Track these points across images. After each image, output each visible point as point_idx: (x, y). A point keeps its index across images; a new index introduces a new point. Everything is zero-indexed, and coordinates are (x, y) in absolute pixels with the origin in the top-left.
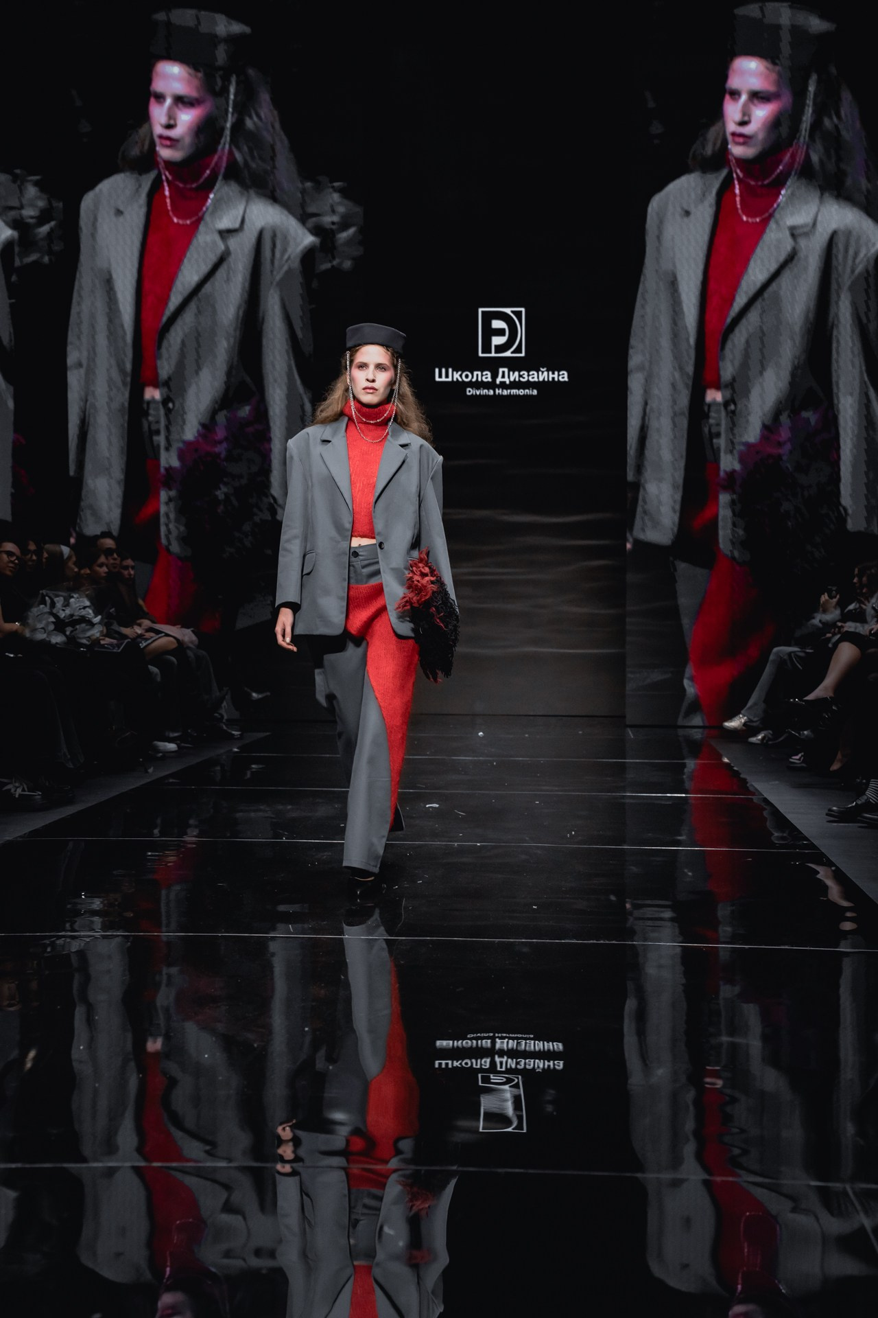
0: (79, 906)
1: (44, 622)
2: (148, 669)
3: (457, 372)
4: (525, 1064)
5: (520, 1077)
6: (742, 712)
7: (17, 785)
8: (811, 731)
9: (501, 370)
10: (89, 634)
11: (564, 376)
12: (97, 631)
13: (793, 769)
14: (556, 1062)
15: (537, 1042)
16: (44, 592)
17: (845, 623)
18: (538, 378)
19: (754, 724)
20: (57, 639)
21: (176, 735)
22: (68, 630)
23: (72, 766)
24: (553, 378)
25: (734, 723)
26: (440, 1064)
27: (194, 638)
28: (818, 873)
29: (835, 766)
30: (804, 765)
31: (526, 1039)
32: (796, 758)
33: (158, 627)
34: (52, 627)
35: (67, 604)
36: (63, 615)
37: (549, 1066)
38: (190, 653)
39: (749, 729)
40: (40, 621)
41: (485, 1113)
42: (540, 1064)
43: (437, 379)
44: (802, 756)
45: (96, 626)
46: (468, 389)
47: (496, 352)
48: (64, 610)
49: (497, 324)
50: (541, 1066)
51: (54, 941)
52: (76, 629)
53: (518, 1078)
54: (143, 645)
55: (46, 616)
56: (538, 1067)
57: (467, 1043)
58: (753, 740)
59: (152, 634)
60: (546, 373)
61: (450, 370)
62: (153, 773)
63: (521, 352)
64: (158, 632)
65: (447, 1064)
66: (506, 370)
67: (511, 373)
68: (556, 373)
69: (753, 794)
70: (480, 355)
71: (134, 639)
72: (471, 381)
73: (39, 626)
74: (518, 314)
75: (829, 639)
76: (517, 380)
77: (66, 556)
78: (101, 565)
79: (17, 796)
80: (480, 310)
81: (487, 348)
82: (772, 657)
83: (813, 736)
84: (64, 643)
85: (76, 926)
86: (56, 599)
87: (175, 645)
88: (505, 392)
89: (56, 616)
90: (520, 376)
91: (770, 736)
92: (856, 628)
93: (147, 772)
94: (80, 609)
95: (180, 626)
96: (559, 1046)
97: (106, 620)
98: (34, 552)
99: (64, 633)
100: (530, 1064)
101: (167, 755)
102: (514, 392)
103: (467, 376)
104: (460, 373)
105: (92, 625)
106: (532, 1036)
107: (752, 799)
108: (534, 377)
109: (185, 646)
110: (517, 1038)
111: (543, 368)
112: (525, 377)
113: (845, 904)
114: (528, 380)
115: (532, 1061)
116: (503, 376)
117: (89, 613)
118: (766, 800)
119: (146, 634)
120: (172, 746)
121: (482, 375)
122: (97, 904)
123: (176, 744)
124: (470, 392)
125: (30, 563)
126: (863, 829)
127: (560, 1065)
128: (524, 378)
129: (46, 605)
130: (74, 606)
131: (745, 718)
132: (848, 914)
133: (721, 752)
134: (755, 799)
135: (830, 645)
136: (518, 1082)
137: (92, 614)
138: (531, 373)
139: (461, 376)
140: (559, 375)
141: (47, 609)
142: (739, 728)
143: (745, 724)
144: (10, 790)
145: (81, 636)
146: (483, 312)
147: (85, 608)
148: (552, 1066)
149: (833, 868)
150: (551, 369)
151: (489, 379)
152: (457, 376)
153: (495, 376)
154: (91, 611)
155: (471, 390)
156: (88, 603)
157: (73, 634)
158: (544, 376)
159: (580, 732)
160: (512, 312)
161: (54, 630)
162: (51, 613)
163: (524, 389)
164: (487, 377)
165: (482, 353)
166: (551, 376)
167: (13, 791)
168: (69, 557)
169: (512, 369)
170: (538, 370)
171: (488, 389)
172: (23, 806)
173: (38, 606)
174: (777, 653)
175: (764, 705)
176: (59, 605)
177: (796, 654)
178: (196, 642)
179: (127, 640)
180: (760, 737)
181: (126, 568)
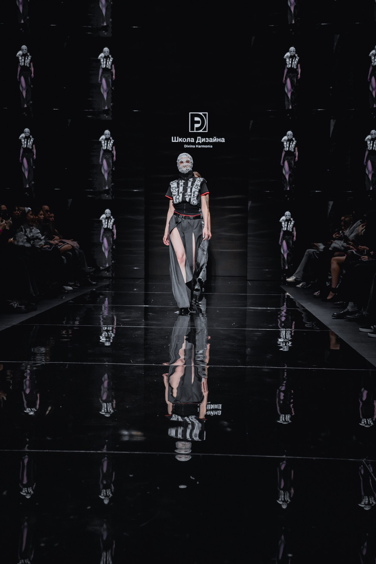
1: (23, 239)
2: (62, 257)
3: (181, 138)
6: (294, 274)
7: (15, 302)
9: (198, 137)
10: (40, 243)
11: (223, 140)
12: (43, 242)
14: (218, 412)
16: (22, 227)
18: (213, 141)
19: (298, 280)
20: (28, 245)
21: (73, 283)
23: (34, 295)
24: (219, 141)
25: (291, 279)
27: (78, 245)
29: (329, 298)
33: (63, 240)
34: (25, 241)
35: (31, 232)
36: (30, 236)
38: (77, 251)
39: (296, 282)
40: (21, 238)
43: (173, 141)
44: (319, 292)
45: (42, 241)
46: (185, 145)
47: (196, 130)
48: (30, 234)
49: (197, 119)
50: (213, 414)
52: (35, 242)
54: (59, 248)
55: (23, 236)
58: (298, 286)
59: (62, 244)
60: (216, 139)
61: (178, 137)
62: (66, 299)
63: (206, 131)
64: (64, 243)
66: (200, 137)
67: (202, 139)
68: (220, 139)
69: (298, 308)
70: (190, 131)
71: (55, 246)
72: (186, 142)
73: (21, 240)
74: (205, 115)
76: (204, 141)
77: (27, 212)
78: (41, 215)
79: (15, 307)
80: (190, 113)
81: (192, 129)
82: (306, 253)
84: (30, 247)
86: (27, 230)
87: (72, 248)
88: (200, 147)
89: (27, 236)
90: (206, 140)
91: (305, 284)
93: (62, 298)
94: (36, 234)
95: (71, 240)
96: (220, 406)
97: (45, 238)
99: (30, 243)
101: (69, 291)
102: (203, 146)
103: (184, 140)
104: (182, 139)
105: (41, 240)
108: (211, 140)
109: (74, 248)
111: (215, 137)
114: (209, 141)
116: (199, 140)
119: (60, 243)
120: (71, 288)
121: (191, 140)
122: (43, 350)
123: (71, 287)
127: (220, 413)
128: (207, 141)
129: (23, 232)
130: (34, 232)
131: (295, 277)
133: (286, 290)
134: (299, 310)
137: (41, 236)
138: (210, 139)
139: (182, 140)
140: (221, 140)
141: (23, 233)
142: (292, 281)
143: (295, 280)
144: (12, 305)
145: (37, 244)
146: (191, 114)
147: (38, 233)
148: (217, 414)
150: (218, 137)
151: (193, 141)
152: (180, 140)
153: (195, 140)
154: (40, 235)
156: (39, 231)
157: (33, 243)
158: (215, 140)
160: (203, 114)
161: (26, 242)
162: (25, 235)
163: (207, 145)
165: (191, 131)
167: (13, 305)
168: (29, 212)
169: (202, 137)
170: (213, 138)
171: (193, 145)
172: (18, 312)
173: (20, 232)
174: (308, 251)
175: (303, 272)
176: (28, 232)
177: (316, 253)
178: (79, 247)
179: (53, 246)
180: (301, 285)
181: (52, 217)
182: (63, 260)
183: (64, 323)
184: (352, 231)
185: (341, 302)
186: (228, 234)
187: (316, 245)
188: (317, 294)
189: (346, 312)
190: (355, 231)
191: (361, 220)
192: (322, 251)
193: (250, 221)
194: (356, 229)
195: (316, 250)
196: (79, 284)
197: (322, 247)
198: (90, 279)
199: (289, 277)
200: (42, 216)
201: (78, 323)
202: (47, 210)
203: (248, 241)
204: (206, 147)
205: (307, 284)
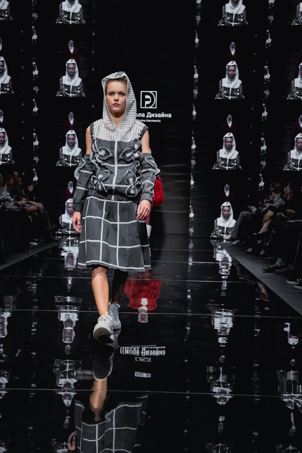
2: (28, 217)
9: (148, 113)
10: (9, 205)
11: (170, 116)
12: (12, 204)
17: (267, 204)
19: (234, 238)
21: (37, 240)
22: (2, 203)
23: (5, 251)
24: (166, 116)
25: (227, 237)
27: (42, 206)
33: (30, 202)
35: (2, 194)
38: (41, 212)
44: (251, 249)
45: (12, 202)
47: (147, 107)
49: (147, 97)
52: (5, 203)
54: (26, 208)
58: (233, 243)
59: (28, 205)
60: (164, 114)
62: (31, 253)
63: (155, 107)
64: (30, 204)
66: (150, 113)
67: (152, 114)
68: (167, 114)
69: (233, 262)
70: (141, 107)
74: (155, 93)
75: (261, 209)
80: (141, 92)
81: (143, 105)
82: (240, 215)
87: (37, 209)
88: (150, 121)
90: (155, 115)
91: (239, 242)
93: (28, 253)
94: (7, 196)
95: (36, 202)
97: (14, 200)
101: (35, 246)
102: (153, 121)
105: (11, 202)
108: (160, 116)
109: (40, 209)
111: (163, 112)
112: (157, 115)
114: (158, 117)
116: (149, 115)
117: (10, 197)
120: (36, 244)
121: (142, 115)
130: (5, 195)
131: (231, 235)
133: (223, 247)
137: (11, 198)
138: (159, 114)
140: (168, 115)
142: (228, 239)
145: (7, 205)
146: (142, 93)
147: (8, 196)
150: (166, 113)
151: (144, 116)
153: (146, 115)
156: (9, 194)
157: (4, 204)
158: (163, 115)
159: (174, 240)
160: (153, 93)
163: (156, 120)
164: (143, 115)
165: (142, 107)
166: (165, 115)
169: (152, 113)
170: (161, 113)
171: (144, 119)
174: (242, 214)
175: (238, 231)
177: (249, 215)
178: (43, 208)
179: (21, 206)
180: (236, 242)
181: (20, 182)
182: (29, 219)
183: (30, 275)
185: (271, 258)
186: (173, 197)
187: (249, 208)
188: (250, 250)
189: (275, 266)
192: (254, 213)
195: (250, 212)
196: (43, 240)
197: (254, 209)
198: (53, 236)
200: (13, 181)
201: (41, 275)
204: (155, 122)
205: (241, 242)
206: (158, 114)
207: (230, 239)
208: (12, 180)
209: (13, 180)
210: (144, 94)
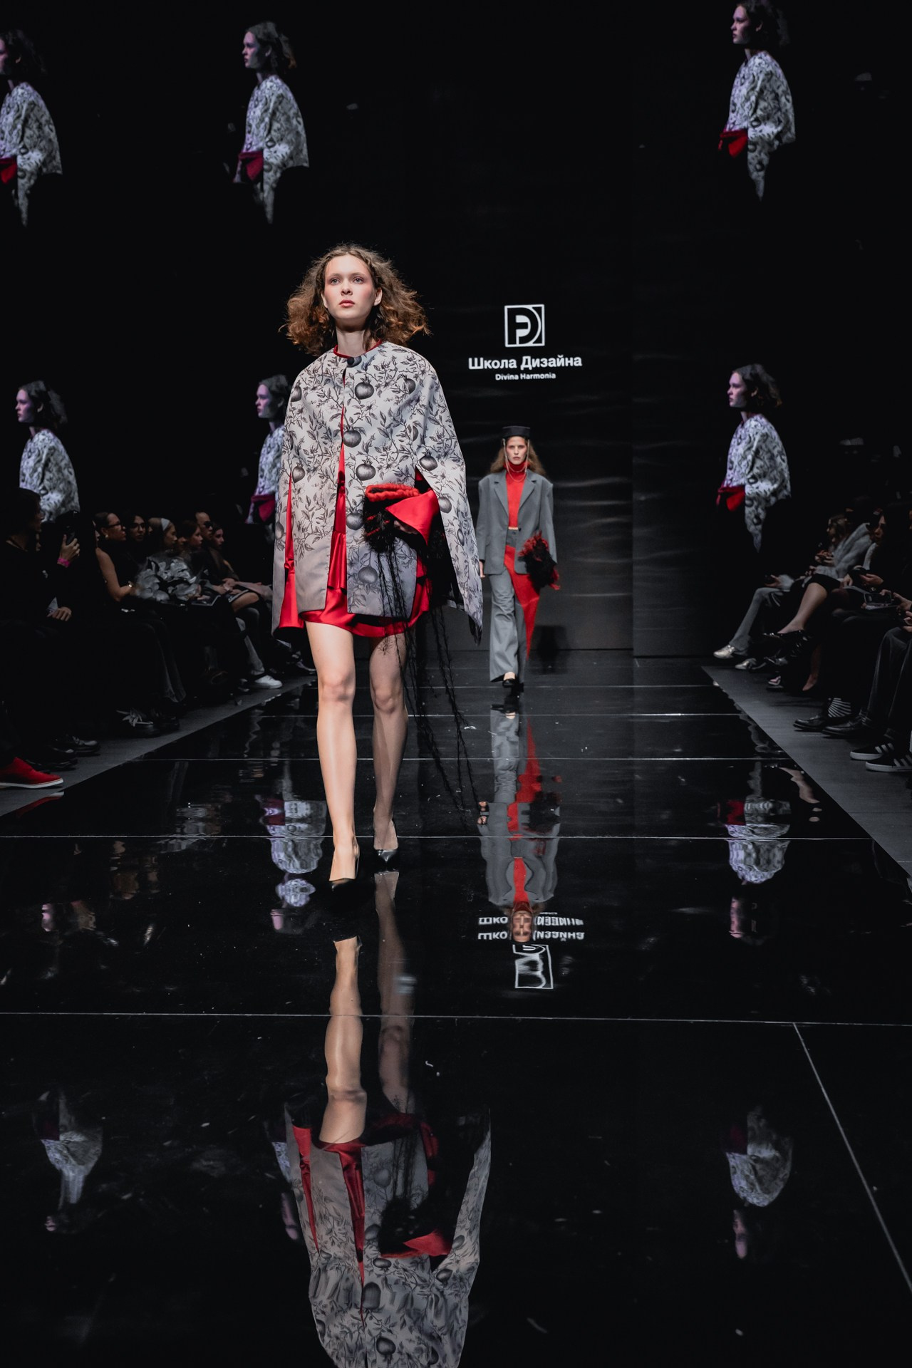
0: (186, 815)
1: (151, 583)
2: (235, 621)
3: (487, 361)
4: (552, 934)
5: (547, 946)
6: (730, 643)
7: (134, 716)
8: (787, 659)
9: (524, 358)
10: (186, 592)
11: (578, 362)
12: (193, 589)
13: (772, 690)
14: (578, 934)
15: (560, 918)
16: (150, 558)
17: (816, 566)
18: (556, 363)
19: (740, 654)
20: (162, 597)
22: (170, 589)
23: (176, 701)
24: (569, 364)
25: (724, 653)
26: (482, 936)
28: (792, 777)
29: (806, 688)
30: (781, 687)
31: (551, 916)
32: (774, 681)
33: (243, 584)
34: (157, 587)
35: (168, 568)
36: (166, 577)
37: (572, 937)
39: (736, 658)
40: (148, 582)
41: (520, 975)
42: (564, 936)
43: (471, 367)
44: (779, 679)
45: (192, 585)
46: (497, 375)
47: (520, 343)
48: (166, 573)
49: (521, 319)
50: (565, 936)
51: (167, 842)
52: (177, 588)
53: (545, 947)
54: (230, 600)
55: (152, 578)
56: (563, 937)
57: (504, 919)
58: (739, 666)
59: (238, 591)
60: (563, 359)
61: (482, 359)
63: (541, 342)
64: (242, 588)
65: (488, 936)
66: (529, 358)
67: (533, 360)
68: (571, 359)
69: (739, 712)
70: (507, 345)
71: (224, 595)
72: (499, 368)
74: (539, 310)
75: (803, 580)
76: (538, 366)
77: (164, 528)
79: (134, 725)
80: (506, 307)
81: (512, 340)
82: (756, 597)
83: (786, 662)
84: (168, 600)
85: (185, 830)
86: (159, 564)
87: (258, 599)
88: (529, 377)
89: (160, 578)
90: (541, 363)
91: (754, 663)
92: (825, 571)
93: (236, 704)
94: (179, 572)
95: (260, 583)
96: (579, 922)
97: (200, 580)
98: (142, 525)
99: (167, 592)
100: (556, 935)
102: (536, 376)
103: (496, 364)
104: (490, 361)
105: (189, 585)
106: (556, 913)
107: (738, 717)
108: (553, 363)
109: (265, 600)
110: (545, 915)
111: (561, 355)
112: (546, 363)
113: (813, 801)
114: (548, 366)
115: (557, 933)
116: (527, 363)
118: (749, 718)
119: (233, 591)
121: (509, 363)
122: (201, 813)
124: (499, 377)
125: (139, 534)
126: (825, 739)
127: (581, 936)
128: (544, 364)
129: (152, 569)
130: (174, 569)
131: (733, 648)
132: (816, 810)
133: (712, 677)
134: (741, 716)
135: (803, 586)
136: (546, 951)
137: (189, 576)
138: (550, 360)
139: (491, 364)
140: (574, 361)
141: (153, 573)
142: (728, 657)
143: (733, 654)
144: (128, 720)
145: (179, 594)
146: (509, 309)
147: (183, 571)
148: (574, 937)
149: (802, 772)
150: (567, 356)
151: (515, 366)
152: (487, 364)
153: (519, 363)
154: (188, 574)
155: (499, 375)
156: (185, 567)
157: (174, 592)
158: (561, 361)
159: (595, 663)
160: (534, 308)
161: (159, 589)
162: (156, 576)
163: (544, 373)
164: (513, 364)
165: (509, 343)
166: (567, 361)
167: (130, 721)
168: (168, 528)
169: (534, 357)
170: (556, 357)
171: (514, 374)
172: (139, 734)
173: (146, 570)
175: (749, 637)
176: (162, 569)
177: (775, 595)
179: (218, 596)
180: (745, 664)
181: (219, 536)
182: (238, 625)
183: (245, 755)
184: (848, 548)
186: (592, 560)
187: (776, 579)
190: (854, 548)
191: (869, 524)
192: (788, 591)
193: (637, 532)
194: (858, 542)
195: (777, 590)
197: (788, 582)
199: (720, 648)
200: (200, 538)
202: (207, 522)
203: (635, 574)
204: (542, 378)
205: (758, 663)
206: (548, 359)
207: (732, 656)
208: (198, 535)
209: (202, 537)
210: (513, 313)
